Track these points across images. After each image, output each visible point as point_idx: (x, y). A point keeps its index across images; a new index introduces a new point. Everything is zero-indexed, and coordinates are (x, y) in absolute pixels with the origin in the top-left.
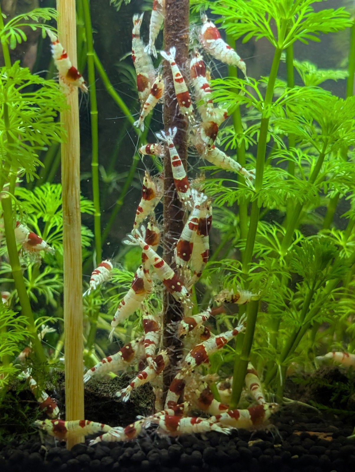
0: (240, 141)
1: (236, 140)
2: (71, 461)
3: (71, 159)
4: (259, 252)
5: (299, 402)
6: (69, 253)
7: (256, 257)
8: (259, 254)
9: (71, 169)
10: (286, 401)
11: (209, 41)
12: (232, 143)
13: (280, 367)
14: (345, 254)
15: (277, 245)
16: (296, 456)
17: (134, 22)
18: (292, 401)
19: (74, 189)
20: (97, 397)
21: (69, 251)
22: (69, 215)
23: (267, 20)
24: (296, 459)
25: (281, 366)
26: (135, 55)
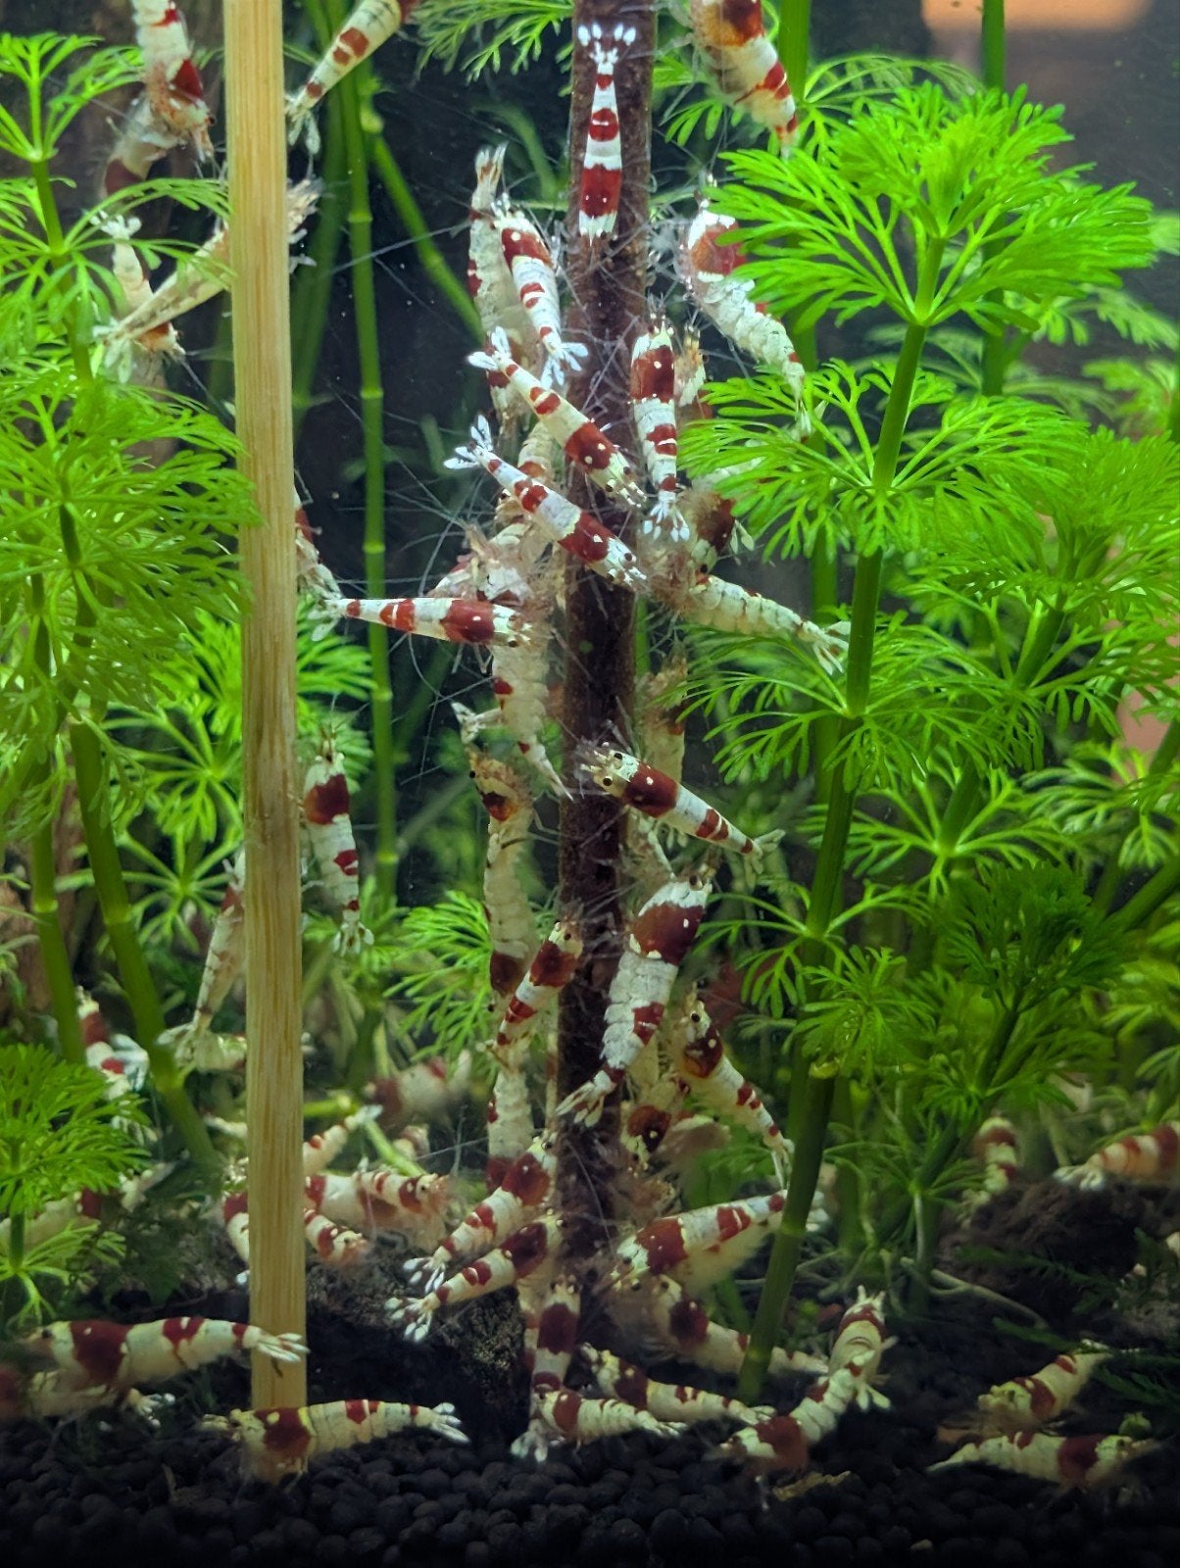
0: (811, 533)
1: (800, 526)
2: (265, 1538)
3: (267, 648)
4: (867, 855)
5: (978, 1289)
6: (262, 928)
7: (857, 874)
8: (866, 864)
9: (269, 680)
10: (940, 1285)
11: (704, 277)
12: (787, 534)
13: (917, 1203)
14: (1143, 847)
15: (928, 824)
16: (926, 1544)
17: (479, 172)
18: (961, 1286)
19: (277, 739)
20: (349, 1326)
21: (262, 922)
22: (262, 817)
23: (885, 225)
24: (923, 1551)
25: (924, 1199)
26: (480, 274)
